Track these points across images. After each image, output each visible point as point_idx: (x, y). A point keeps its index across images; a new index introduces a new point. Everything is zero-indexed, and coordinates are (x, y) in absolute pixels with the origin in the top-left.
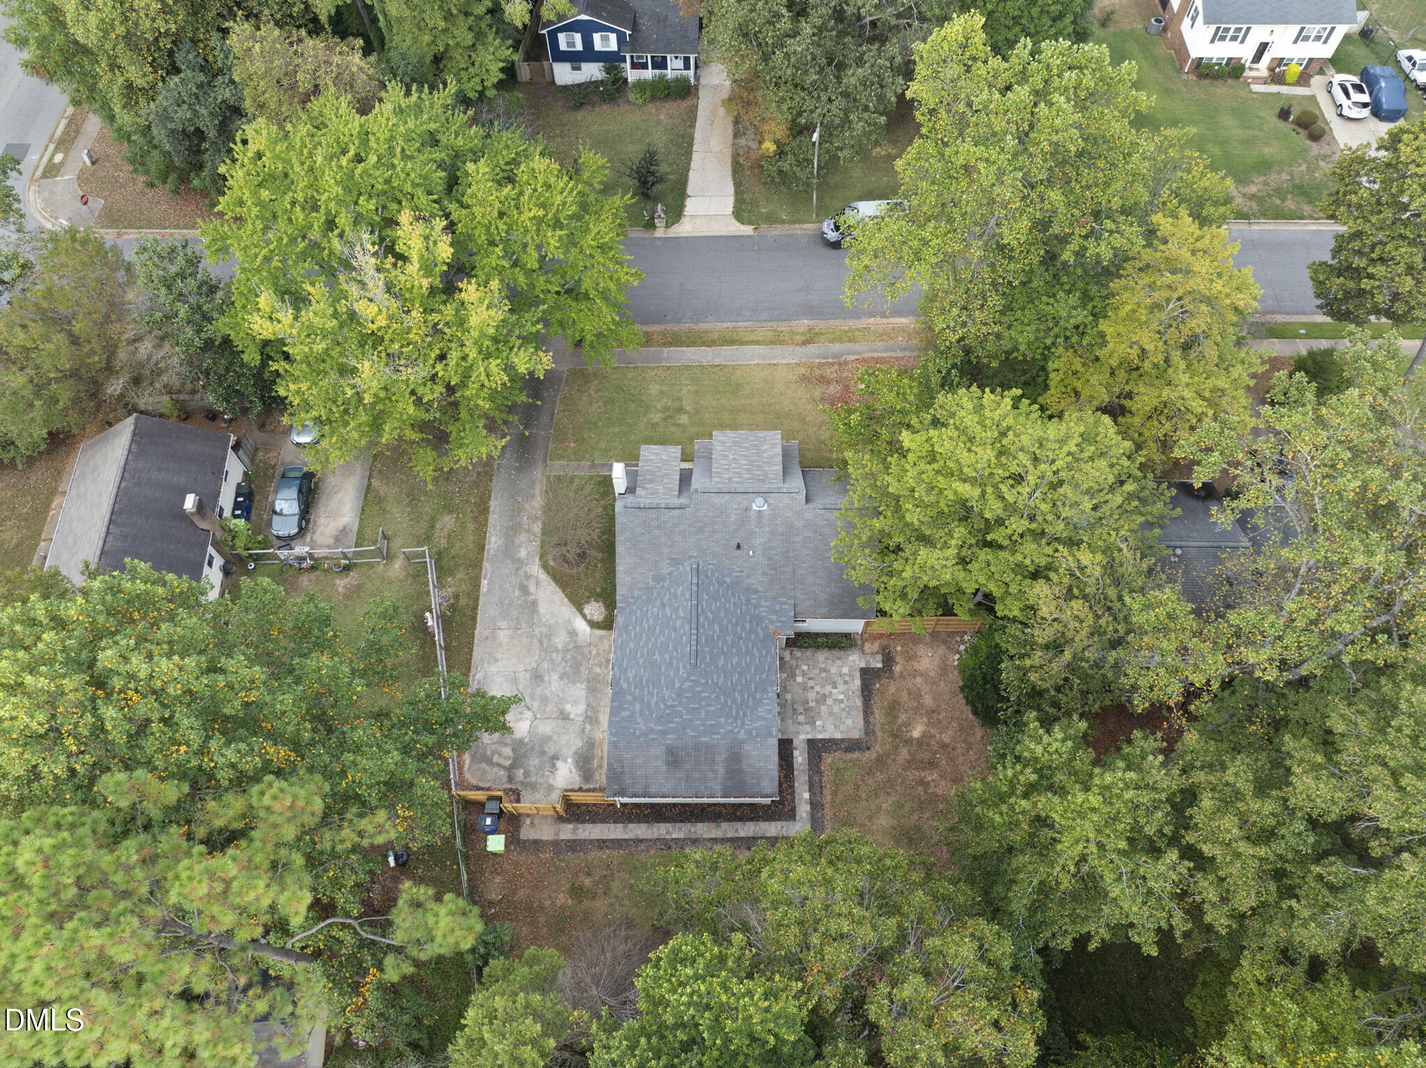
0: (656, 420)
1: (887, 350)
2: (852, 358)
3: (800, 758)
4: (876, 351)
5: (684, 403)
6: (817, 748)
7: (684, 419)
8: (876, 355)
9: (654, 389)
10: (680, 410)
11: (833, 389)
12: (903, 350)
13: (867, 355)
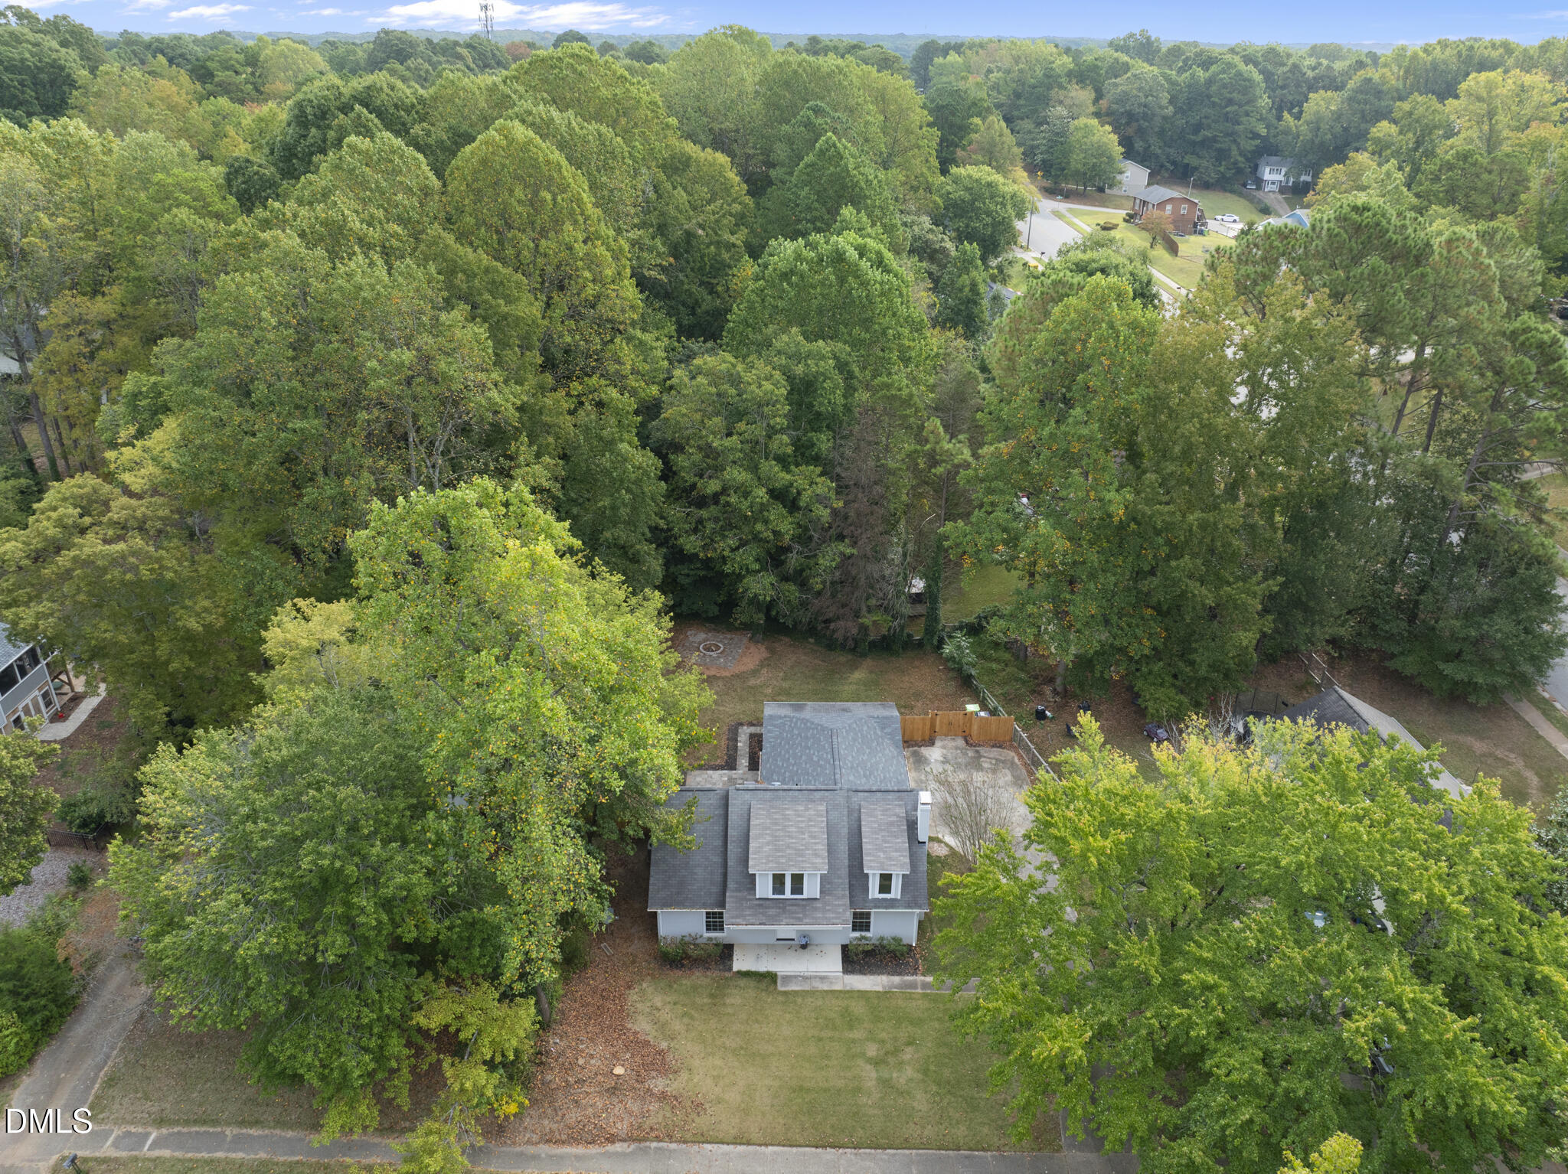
0: (910, 1049)
1: (561, 1157)
2: (619, 1147)
3: (743, 762)
4: (578, 1157)
5: (874, 1075)
6: (731, 765)
7: (872, 1050)
8: (579, 1150)
9: (921, 1102)
10: (876, 1062)
11: (658, 1084)
12: (535, 1157)
13: (593, 1150)
